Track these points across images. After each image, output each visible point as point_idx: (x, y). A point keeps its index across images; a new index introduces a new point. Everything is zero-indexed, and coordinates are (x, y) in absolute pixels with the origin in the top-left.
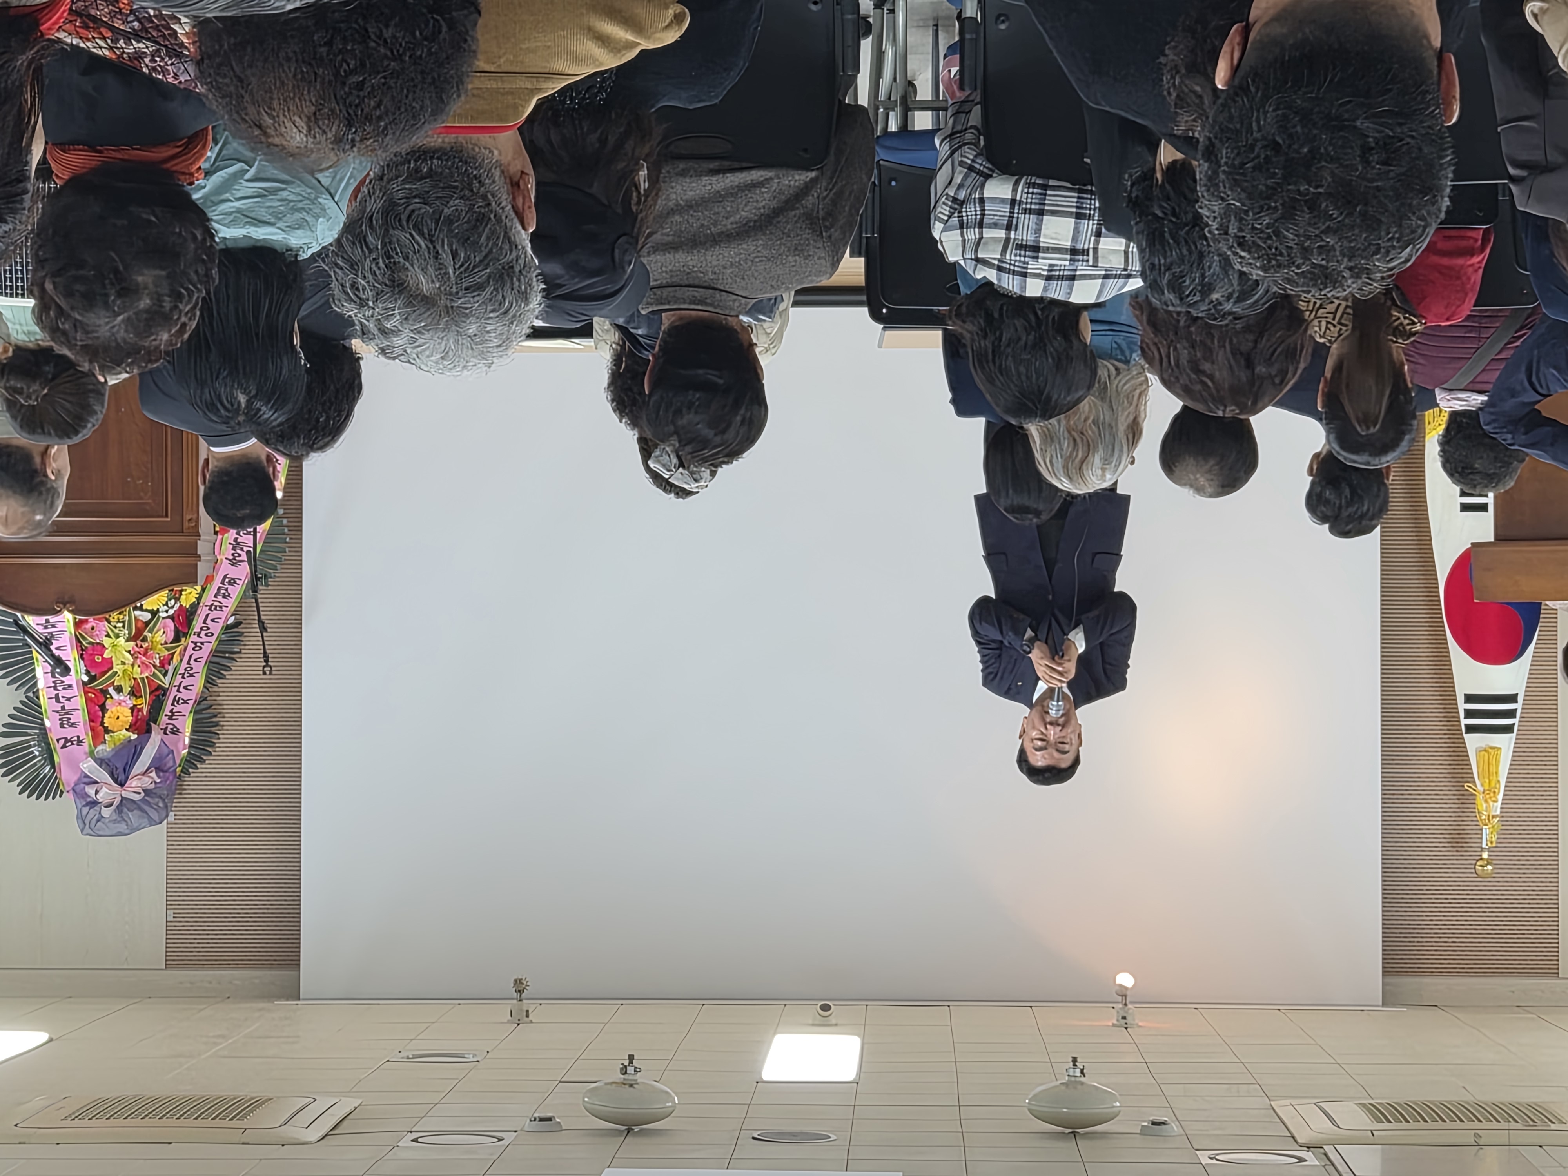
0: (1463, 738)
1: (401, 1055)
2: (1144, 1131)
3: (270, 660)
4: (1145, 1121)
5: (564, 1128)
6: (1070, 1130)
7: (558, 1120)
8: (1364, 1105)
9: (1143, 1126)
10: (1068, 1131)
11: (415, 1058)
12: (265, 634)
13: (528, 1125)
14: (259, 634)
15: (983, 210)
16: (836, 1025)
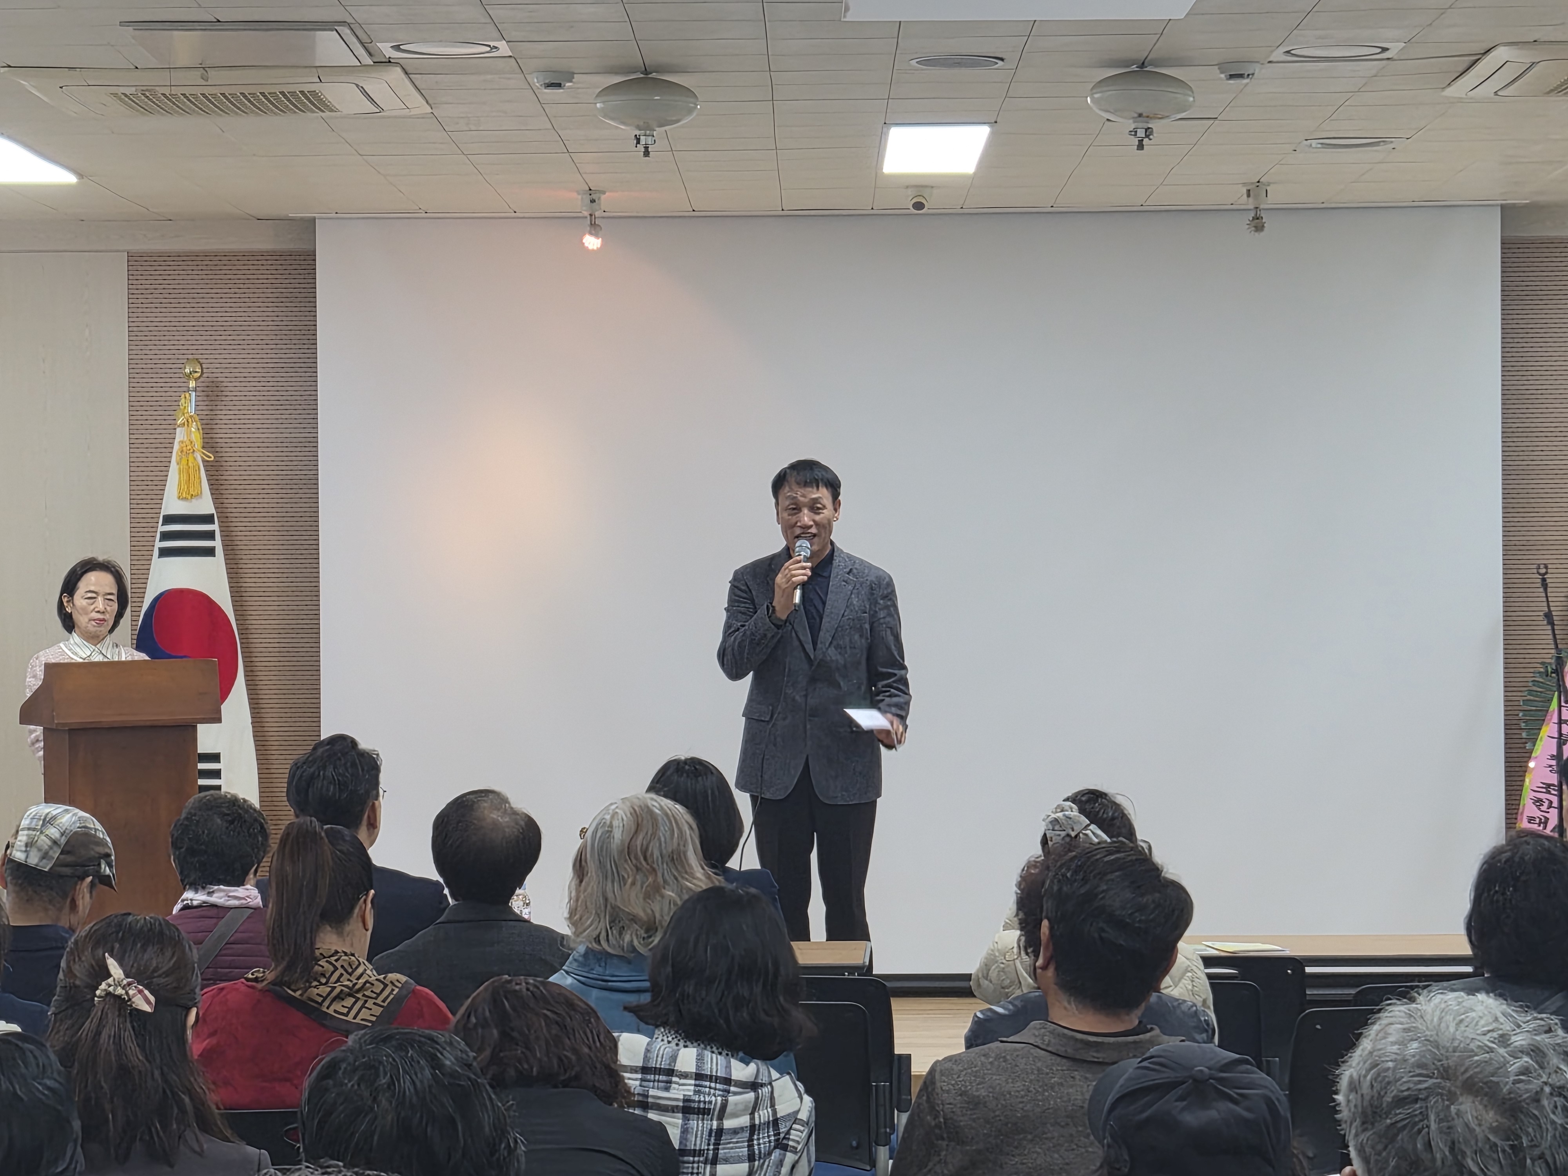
0: (216, 508)
1: (1392, 146)
2: (570, 75)
3: (1539, 581)
4: (569, 88)
5: (1216, 67)
6: (650, 76)
7: (1223, 76)
8: (332, 111)
9: (571, 81)
10: (654, 75)
11: (1378, 142)
12: (1546, 609)
13: (1257, 69)
14: (1552, 609)
15: (751, 1146)
16: (907, 187)
